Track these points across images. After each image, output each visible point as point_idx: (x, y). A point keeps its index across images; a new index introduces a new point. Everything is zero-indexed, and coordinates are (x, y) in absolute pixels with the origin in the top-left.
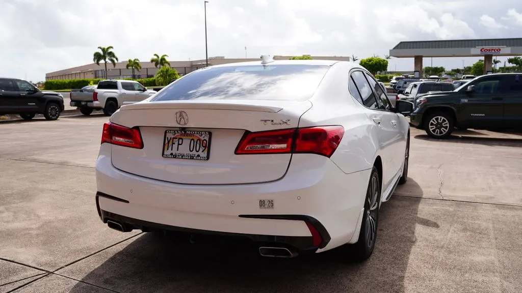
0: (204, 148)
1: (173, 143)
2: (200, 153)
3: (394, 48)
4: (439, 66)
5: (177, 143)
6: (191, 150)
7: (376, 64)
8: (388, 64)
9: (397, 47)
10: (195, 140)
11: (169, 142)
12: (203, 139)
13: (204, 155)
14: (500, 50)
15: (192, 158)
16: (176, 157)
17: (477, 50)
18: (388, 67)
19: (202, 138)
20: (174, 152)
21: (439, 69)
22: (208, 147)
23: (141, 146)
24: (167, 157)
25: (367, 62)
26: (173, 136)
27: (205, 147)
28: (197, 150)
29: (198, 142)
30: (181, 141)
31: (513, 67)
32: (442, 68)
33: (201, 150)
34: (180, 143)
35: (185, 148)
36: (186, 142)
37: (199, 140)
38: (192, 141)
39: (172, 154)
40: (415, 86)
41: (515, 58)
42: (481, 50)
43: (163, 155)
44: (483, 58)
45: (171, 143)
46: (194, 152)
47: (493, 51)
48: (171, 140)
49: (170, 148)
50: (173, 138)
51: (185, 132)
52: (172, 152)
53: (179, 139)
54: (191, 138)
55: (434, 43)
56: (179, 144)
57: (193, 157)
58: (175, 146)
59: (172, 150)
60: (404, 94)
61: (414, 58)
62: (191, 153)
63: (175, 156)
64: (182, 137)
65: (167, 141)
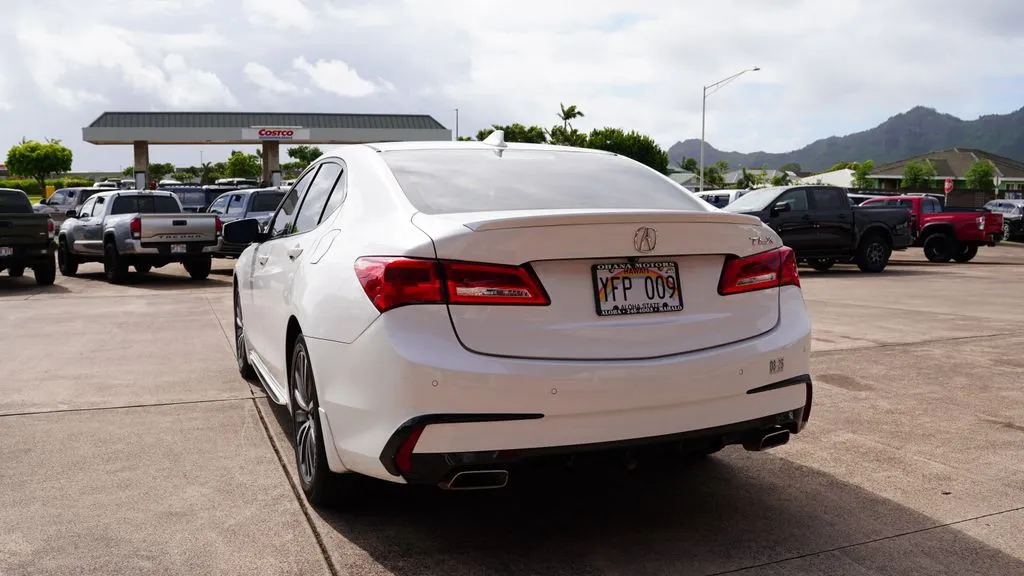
0: (671, 291)
1: (614, 288)
2: (667, 299)
3: (92, 126)
4: (163, 163)
5: (620, 287)
6: (650, 296)
7: (47, 156)
8: (73, 158)
9: (96, 123)
10: (654, 279)
11: (605, 286)
12: (666, 275)
13: (676, 303)
14: (292, 133)
15: (656, 310)
16: (626, 313)
17: (251, 133)
18: (73, 164)
19: (663, 273)
20: (620, 303)
21: (162, 167)
22: (676, 288)
23: (546, 300)
24: (609, 314)
25: (28, 154)
26: (610, 275)
27: (673, 288)
28: (661, 295)
29: (660, 281)
30: (627, 282)
31: (296, 163)
32: (168, 165)
33: (667, 295)
34: (627, 286)
35: (637, 294)
36: (638, 283)
37: (660, 277)
38: (649, 281)
39: (616, 308)
40: (101, 200)
41: (300, 148)
42: (260, 133)
43: (599, 312)
44: (260, 147)
45: (609, 289)
46: (656, 300)
47: (281, 136)
48: (609, 283)
49: (610, 297)
50: (613, 279)
51: (633, 266)
52: (614, 304)
53: (624, 278)
54: (647, 275)
55: (167, 117)
56: (625, 289)
57: (658, 308)
58: (619, 292)
59: (614, 300)
60: (78, 218)
61: (133, 146)
62: (653, 301)
63: (624, 312)
64: (626, 275)
65: (600, 286)
